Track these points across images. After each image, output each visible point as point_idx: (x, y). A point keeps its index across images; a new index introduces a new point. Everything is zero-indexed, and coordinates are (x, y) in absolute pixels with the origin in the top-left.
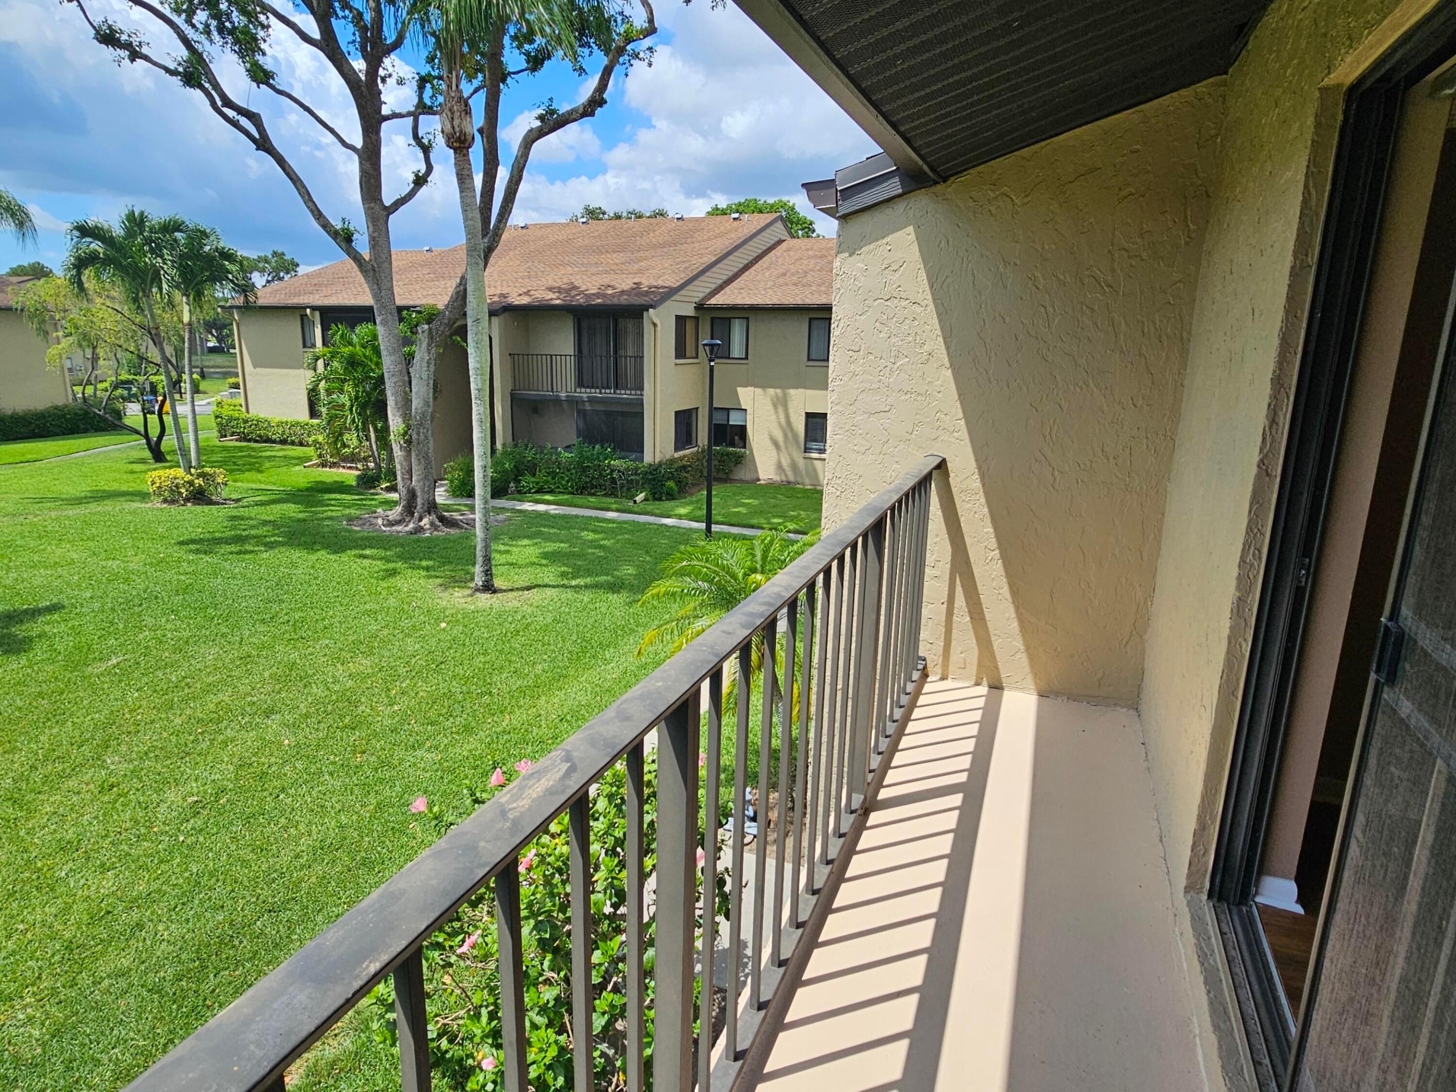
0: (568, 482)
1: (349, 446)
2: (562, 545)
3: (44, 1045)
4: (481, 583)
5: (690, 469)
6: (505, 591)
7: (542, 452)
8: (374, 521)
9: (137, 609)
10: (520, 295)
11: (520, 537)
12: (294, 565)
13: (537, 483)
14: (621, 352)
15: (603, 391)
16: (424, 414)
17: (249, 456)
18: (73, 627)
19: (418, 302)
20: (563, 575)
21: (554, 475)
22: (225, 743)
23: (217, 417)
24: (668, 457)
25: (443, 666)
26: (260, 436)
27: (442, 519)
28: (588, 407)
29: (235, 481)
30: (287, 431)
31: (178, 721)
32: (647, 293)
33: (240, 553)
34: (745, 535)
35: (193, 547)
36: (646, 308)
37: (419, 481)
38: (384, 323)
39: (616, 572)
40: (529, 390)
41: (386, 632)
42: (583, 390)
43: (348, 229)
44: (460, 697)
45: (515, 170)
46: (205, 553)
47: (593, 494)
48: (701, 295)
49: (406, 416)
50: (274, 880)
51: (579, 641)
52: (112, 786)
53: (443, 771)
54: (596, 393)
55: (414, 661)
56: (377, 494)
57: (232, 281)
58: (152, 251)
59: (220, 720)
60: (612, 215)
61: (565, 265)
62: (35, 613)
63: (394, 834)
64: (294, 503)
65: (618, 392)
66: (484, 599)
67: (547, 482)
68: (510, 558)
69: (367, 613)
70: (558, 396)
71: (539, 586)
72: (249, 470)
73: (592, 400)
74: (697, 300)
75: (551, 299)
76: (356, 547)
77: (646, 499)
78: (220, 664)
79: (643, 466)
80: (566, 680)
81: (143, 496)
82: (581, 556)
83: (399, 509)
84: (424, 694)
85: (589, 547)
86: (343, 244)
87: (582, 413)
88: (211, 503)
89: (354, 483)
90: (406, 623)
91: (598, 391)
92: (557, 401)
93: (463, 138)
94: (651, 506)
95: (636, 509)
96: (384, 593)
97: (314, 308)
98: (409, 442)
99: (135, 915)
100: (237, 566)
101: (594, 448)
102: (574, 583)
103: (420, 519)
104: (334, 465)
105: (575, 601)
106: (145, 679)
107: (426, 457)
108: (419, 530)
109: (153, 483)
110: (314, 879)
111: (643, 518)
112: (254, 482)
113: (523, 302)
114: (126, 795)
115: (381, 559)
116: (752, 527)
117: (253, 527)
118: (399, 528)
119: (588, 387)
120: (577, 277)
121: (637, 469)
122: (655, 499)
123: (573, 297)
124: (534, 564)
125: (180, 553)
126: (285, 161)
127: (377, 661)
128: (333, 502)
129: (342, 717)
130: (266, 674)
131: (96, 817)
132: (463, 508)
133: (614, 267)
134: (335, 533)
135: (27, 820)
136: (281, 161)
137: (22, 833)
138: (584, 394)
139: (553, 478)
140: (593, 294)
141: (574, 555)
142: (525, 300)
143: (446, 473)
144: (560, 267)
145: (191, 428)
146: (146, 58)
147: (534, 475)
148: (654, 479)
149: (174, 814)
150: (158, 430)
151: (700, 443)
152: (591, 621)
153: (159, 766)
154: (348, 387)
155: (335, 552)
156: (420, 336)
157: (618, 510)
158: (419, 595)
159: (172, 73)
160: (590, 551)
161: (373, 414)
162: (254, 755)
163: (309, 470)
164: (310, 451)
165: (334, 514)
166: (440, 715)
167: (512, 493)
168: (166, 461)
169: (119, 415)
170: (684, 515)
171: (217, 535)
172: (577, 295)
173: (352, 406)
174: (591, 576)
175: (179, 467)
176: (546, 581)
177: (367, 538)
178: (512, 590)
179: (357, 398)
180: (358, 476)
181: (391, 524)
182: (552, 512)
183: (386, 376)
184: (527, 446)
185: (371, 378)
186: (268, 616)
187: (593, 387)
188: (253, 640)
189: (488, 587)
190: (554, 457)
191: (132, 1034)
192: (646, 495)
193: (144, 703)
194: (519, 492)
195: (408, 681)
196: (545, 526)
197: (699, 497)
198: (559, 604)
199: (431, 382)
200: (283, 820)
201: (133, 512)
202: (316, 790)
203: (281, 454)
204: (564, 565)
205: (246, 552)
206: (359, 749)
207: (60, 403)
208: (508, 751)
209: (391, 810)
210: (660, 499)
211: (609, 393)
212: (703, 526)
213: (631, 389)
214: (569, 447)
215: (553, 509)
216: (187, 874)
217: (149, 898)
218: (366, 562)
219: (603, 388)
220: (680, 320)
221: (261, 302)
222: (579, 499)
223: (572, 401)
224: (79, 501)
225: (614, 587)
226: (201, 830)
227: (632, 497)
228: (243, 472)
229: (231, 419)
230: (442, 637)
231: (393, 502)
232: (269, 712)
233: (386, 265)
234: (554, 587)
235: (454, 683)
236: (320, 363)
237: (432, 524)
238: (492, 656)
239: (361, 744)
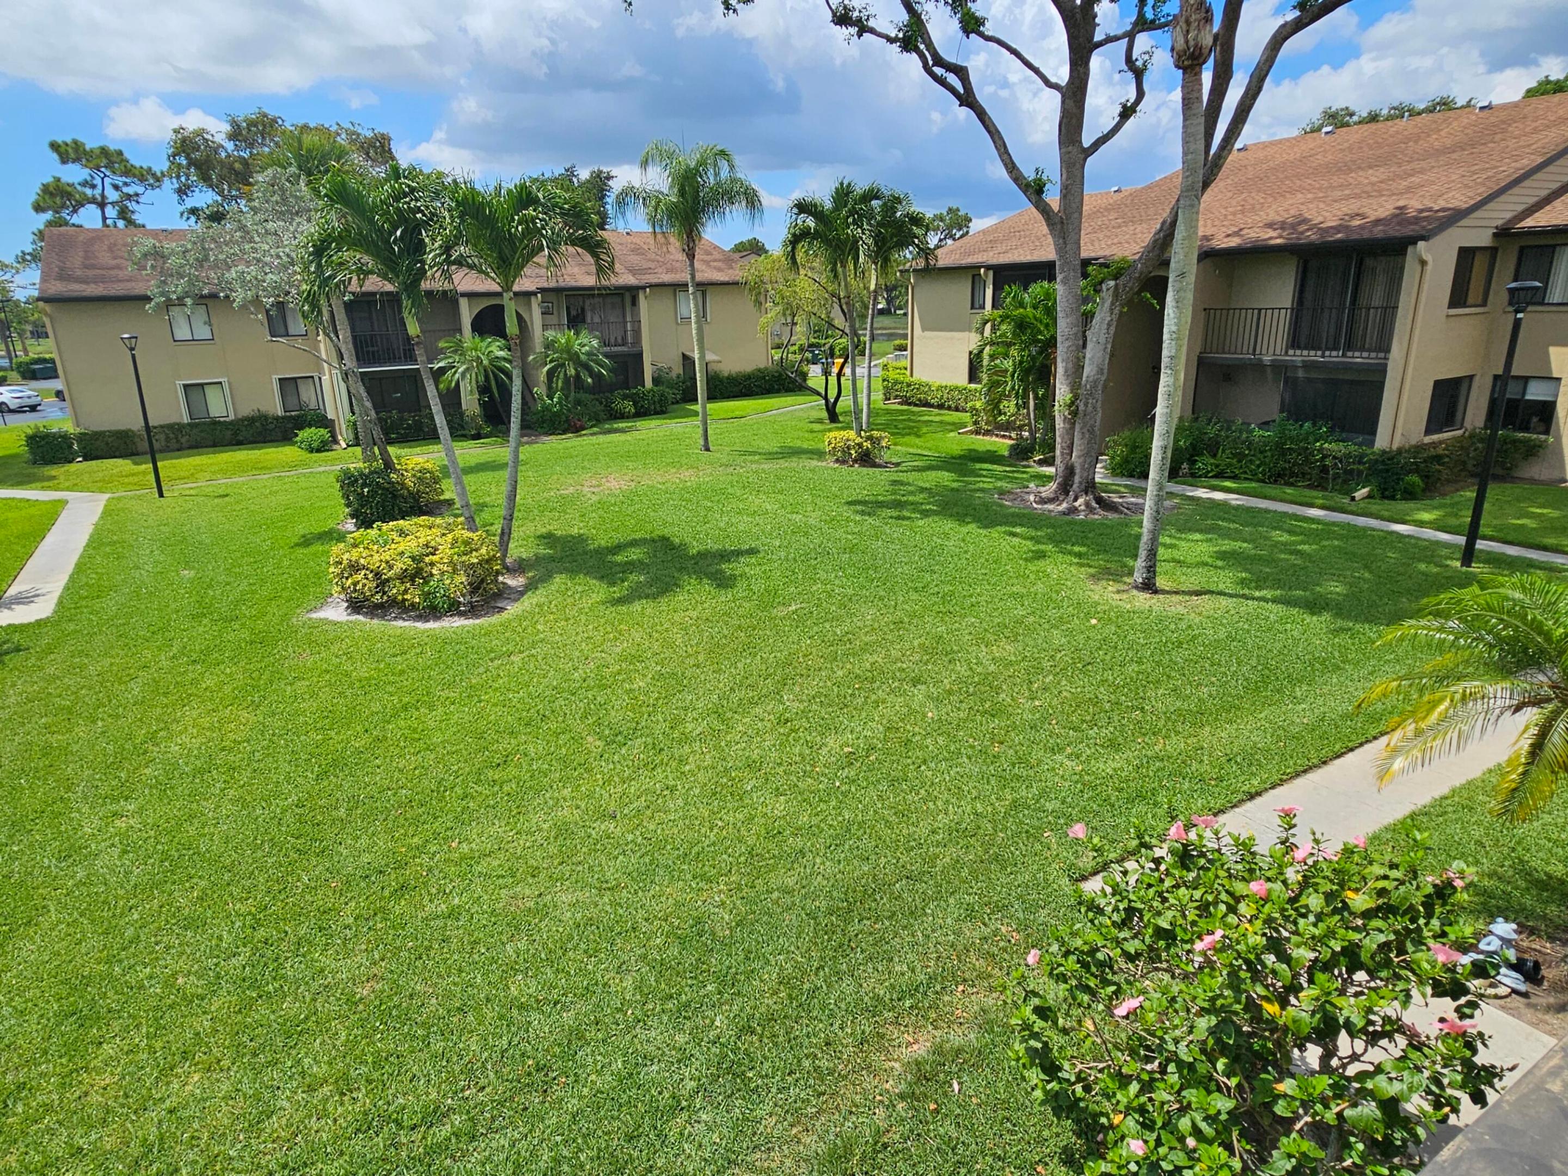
0: (1259, 466)
1: (1005, 414)
2: (1245, 545)
3: (731, 929)
4: (1140, 580)
5: (1447, 460)
6: (1168, 592)
7: (1229, 429)
8: (1026, 497)
9: (813, 562)
10: (1228, 236)
11: (1190, 530)
12: (947, 536)
13: (1217, 466)
14: (1363, 301)
15: (1327, 353)
16: (1095, 382)
17: (909, 420)
18: (765, 572)
19: (1101, 253)
20: (1242, 582)
21: (1240, 457)
22: (877, 703)
23: (884, 380)
24: (1413, 442)
25: (1090, 667)
26: (920, 400)
27: (1099, 500)
28: (1301, 374)
29: (895, 444)
30: (945, 396)
31: (840, 673)
32: (1416, 220)
33: (898, 518)
34: (1531, 560)
35: (859, 508)
36: (1413, 241)
37: (1079, 457)
38: (1064, 282)
39: (1318, 589)
40: (1224, 353)
41: (1031, 619)
42: (1298, 352)
43: (1040, 180)
44: (1107, 706)
45: (1254, 80)
46: (869, 514)
47: (1292, 485)
48: (1508, 215)
49: (1075, 386)
50: (912, 848)
51: (1260, 668)
52: (787, 721)
53: (1084, 785)
54: (1315, 356)
55: (1059, 655)
56: (1029, 467)
57: (918, 246)
58: (855, 223)
59: (873, 681)
60: (1365, 114)
61: (1292, 192)
62: (739, 553)
63: (1028, 838)
64: (948, 471)
65: (1349, 354)
66: (1142, 600)
67: (1230, 465)
68: (1176, 554)
69: (1014, 596)
70: (1260, 360)
71: (1212, 592)
72: (909, 434)
73: (1308, 366)
74: (1500, 223)
75: (1271, 238)
76: (1006, 524)
77: (1370, 496)
78: (876, 625)
79: (1373, 453)
80: (1239, 713)
81: (820, 454)
82: (1270, 561)
83: (1053, 486)
84: (1068, 695)
85: (1281, 552)
86: (1033, 197)
87: (1291, 382)
88: (875, 465)
89: (1006, 453)
90: (1052, 613)
91: (1319, 353)
92: (1259, 366)
93: (1197, 53)
94: (1375, 507)
95: (1353, 507)
96: (1032, 577)
97: (988, 268)
98: (1075, 414)
99: (799, 842)
100: (896, 531)
101: (1301, 426)
102: (1257, 594)
103: (1076, 499)
104: (987, 433)
105: (1258, 617)
106: (815, 629)
107: (1091, 432)
108: (1073, 510)
109: (830, 443)
110: (948, 859)
111: (1362, 521)
112: (912, 447)
113: (1232, 244)
114: (796, 731)
115: (1032, 538)
116: (1545, 548)
117: (911, 493)
118: (1050, 507)
119: (1306, 348)
120: (1311, 206)
121: (1362, 456)
122: (1384, 497)
123: (1302, 233)
124: (1206, 564)
125: (847, 512)
126: (985, 113)
127: (1020, 648)
128: (984, 473)
129: (983, 701)
130: (916, 643)
131: (774, 745)
132: (1122, 489)
133: (1369, 188)
134: (987, 506)
135: (727, 733)
136: (981, 114)
137: (723, 744)
138: (1298, 356)
139: (1240, 461)
140: (1331, 227)
141: (1260, 558)
142: (1234, 242)
143: (1107, 447)
144: (1288, 195)
145: (865, 391)
146: (872, 31)
147: (1214, 456)
148: (1387, 471)
149: (833, 759)
150: (836, 391)
151: (1468, 424)
152: (1279, 645)
153: (823, 711)
154: (1013, 351)
155: (986, 527)
156: (1103, 294)
157: (1323, 507)
158: (1069, 583)
159: (891, 40)
160: (1283, 556)
161: (1035, 381)
162: (902, 720)
163: (964, 437)
164: (966, 417)
165: (985, 486)
166: (1083, 721)
167: (1184, 476)
168: (839, 422)
169: (804, 376)
170: (1430, 522)
171: (880, 498)
172: (1308, 230)
173: (1014, 372)
174: (1282, 589)
175: (852, 429)
176: (1222, 587)
177: (1018, 515)
178: (1176, 593)
179: (1021, 362)
180: (1012, 446)
181: (1043, 501)
182: (1234, 502)
183: (1059, 339)
184: (1210, 420)
185: (1039, 341)
186: (921, 585)
187: (1313, 348)
188: (906, 607)
189: (1149, 586)
190: (1244, 436)
191: (792, 948)
192: (1372, 490)
193: (814, 650)
194: (1193, 475)
195: (1051, 677)
196: (1223, 520)
197: (1456, 499)
198: (1236, 618)
199: (1109, 346)
200: (922, 791)
201: (812, 470)
202: (955, 770)
203: (938, 419)
204: (1246, 570)
205: (904, 518)
206: (997, 738)
207: (762, 366)
208: (1160, 781)
209: (1026, 812)
210: (1393, 498)
211: (1334, 356)
212: (1461, 540)
213: (1369, 350)
214: (1267, 423)
215: (1234, 499)
216: (840, 819)
217: (811, 831)
218: (1016, 541)
219: (1327, 349)
220: (1466, 255)
221: (941, 264)
222: (1271, 490)
223: (1279, 368)
224: (771, 456)
225: (1314, 606)
226: (854, 781)
227: (1349, 493)
228: (903, 435)
229: (896, 382)
230: (1091, 635)
231: (1045, 476)
232: (916, 682)
233: (1076, 215)
234: (1231, 596)
235: (1102, 689)
236: (988, 327)
237: (1087, 504)
238: (1147, 667)
239: (999, 733)
